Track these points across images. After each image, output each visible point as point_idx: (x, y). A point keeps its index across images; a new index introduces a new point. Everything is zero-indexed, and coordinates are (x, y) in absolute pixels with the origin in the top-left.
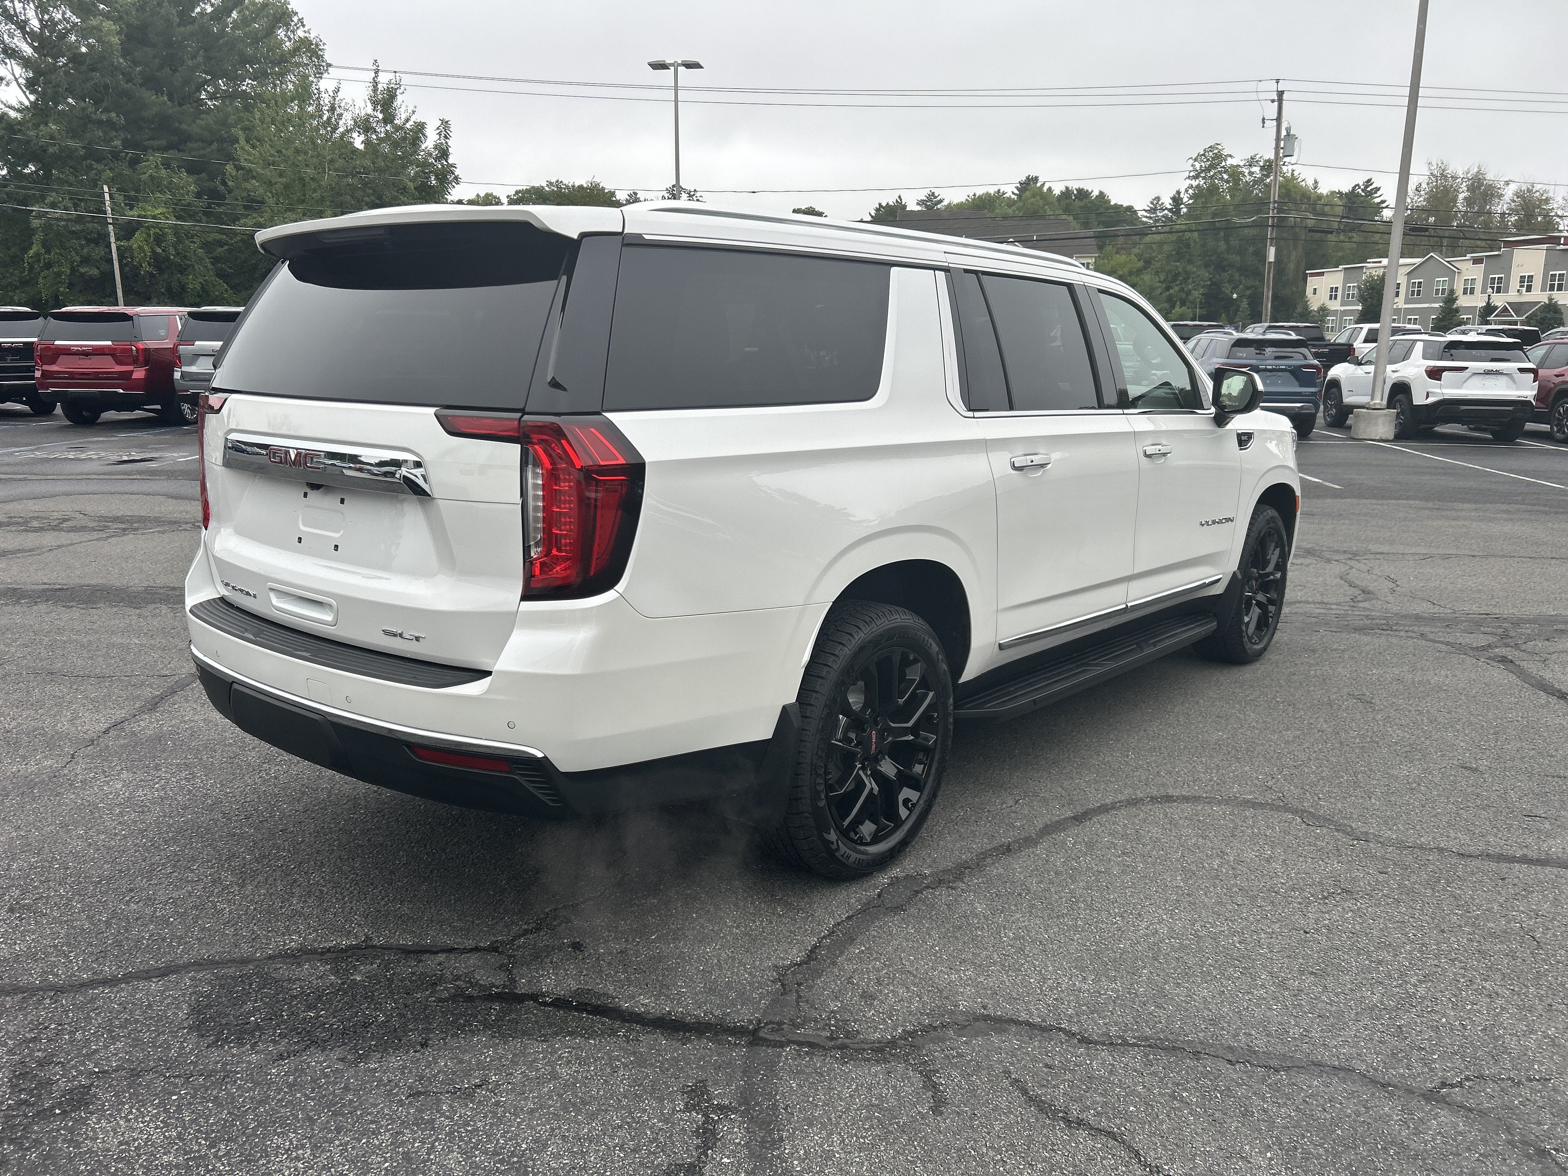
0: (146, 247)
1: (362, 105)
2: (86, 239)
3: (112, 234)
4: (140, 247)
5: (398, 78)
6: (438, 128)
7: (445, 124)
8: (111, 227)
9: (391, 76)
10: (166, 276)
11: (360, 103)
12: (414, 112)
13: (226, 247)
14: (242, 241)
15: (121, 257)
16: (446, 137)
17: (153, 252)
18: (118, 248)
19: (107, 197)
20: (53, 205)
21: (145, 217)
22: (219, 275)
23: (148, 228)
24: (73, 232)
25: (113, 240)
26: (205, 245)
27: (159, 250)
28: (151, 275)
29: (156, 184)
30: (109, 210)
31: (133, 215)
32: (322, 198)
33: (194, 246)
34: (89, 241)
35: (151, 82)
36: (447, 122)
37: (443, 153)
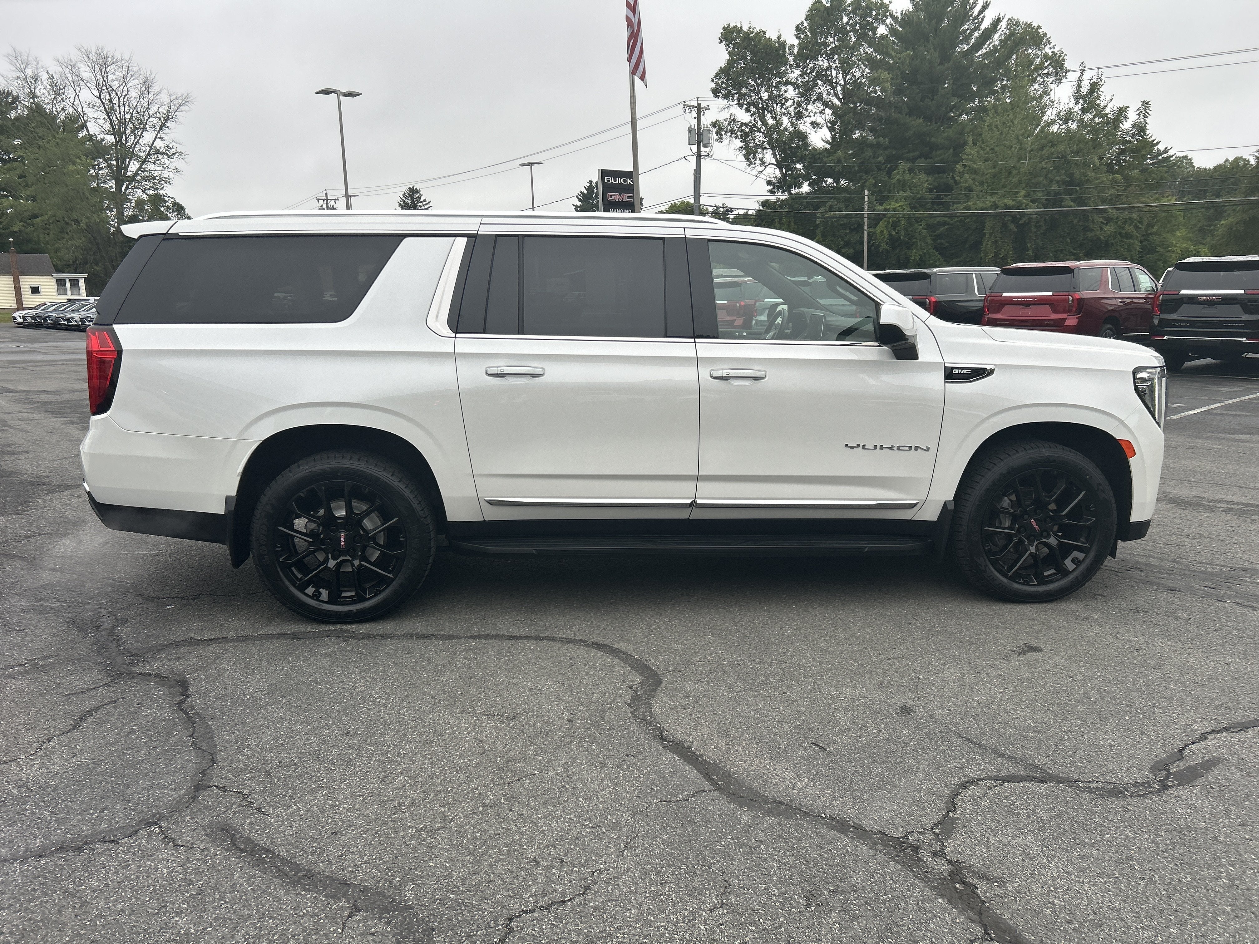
0: (885, 232)
1: (1067, 101)
2: (850, 229)
3: (866, 224)
4: (882, 232)
5: (1100, 73)
6: (1138, 110)
7: (1146, 105)
8: (866, 219)
9: (1094, 73)
10: (897, 251)
11: (1065, 100)
12: (1111, 100)
13: (946, 227)
14: (960, 221)
15: (869, 239)
16: (1145, 116)
17: (890, 234)
18: (868, 235)
19: (866, 199)
20: (831, 208)
21: (888, 210)
22: (936, 248)
23: (889, 218)
24: (842, 225)
25: (866, 228)
26: (929, 227)
27: (893, 233)
28: (888, 252)
29: (903, 185)
30: (866, 207)
31: (880, 210)
32: (1020, 182)
33: (920, 228)
34: (851, 230)
35: (913, 111)
36: (1147, 103)
37: (1140, 129)
